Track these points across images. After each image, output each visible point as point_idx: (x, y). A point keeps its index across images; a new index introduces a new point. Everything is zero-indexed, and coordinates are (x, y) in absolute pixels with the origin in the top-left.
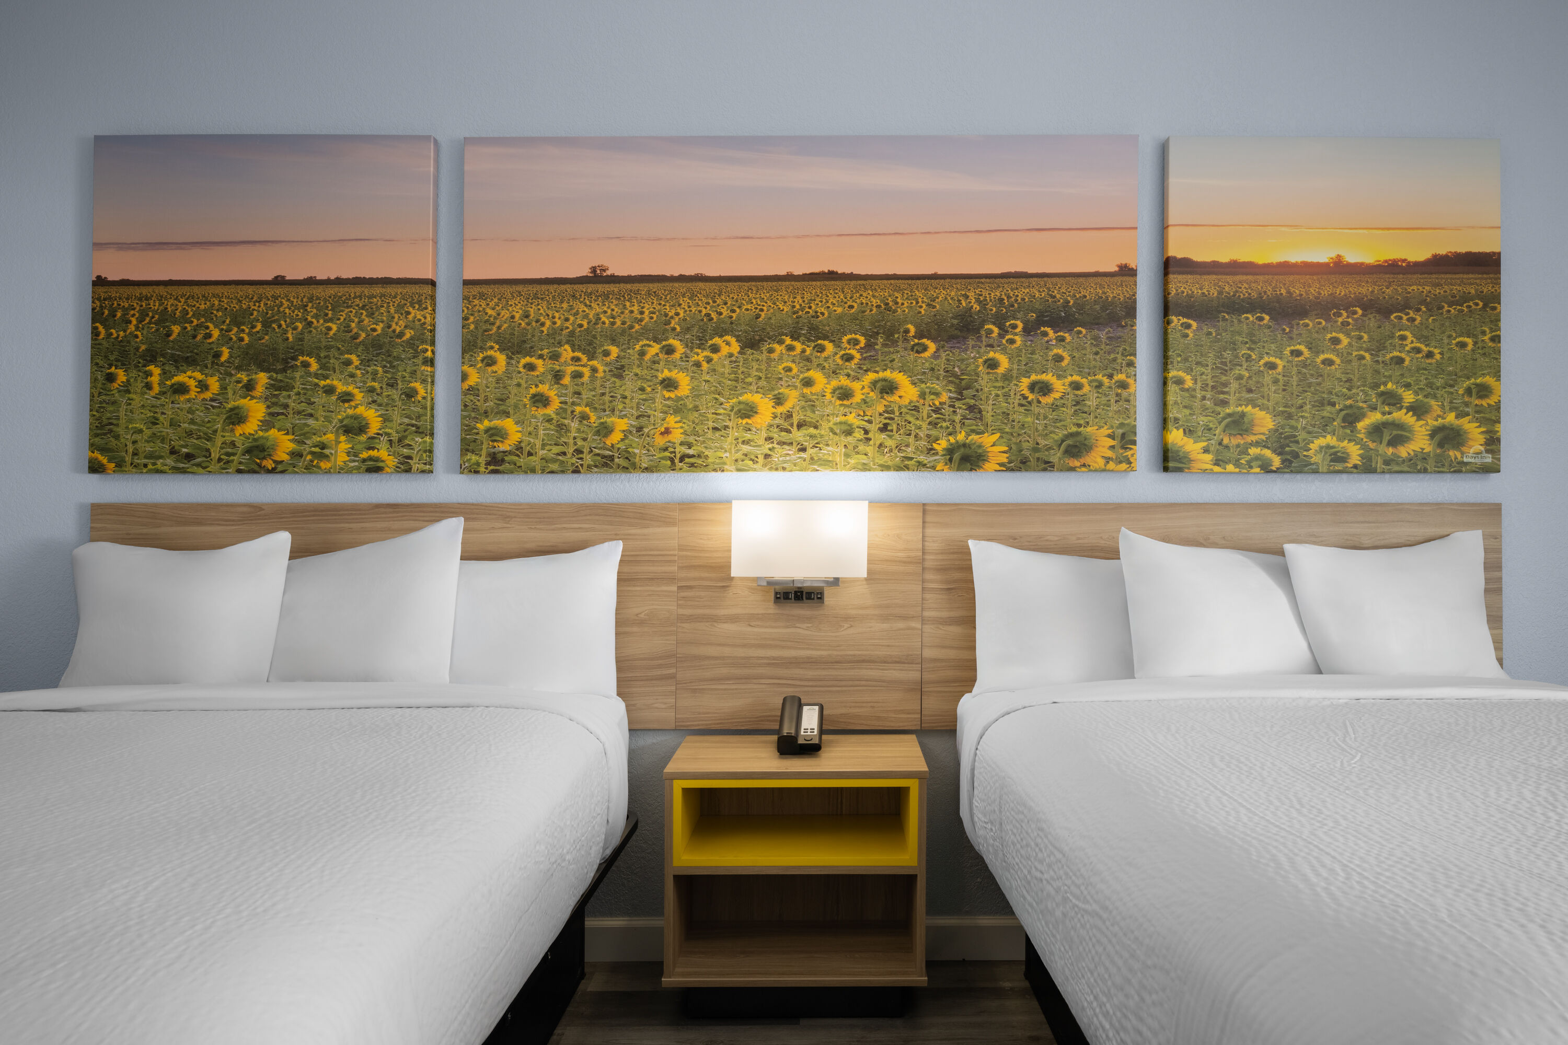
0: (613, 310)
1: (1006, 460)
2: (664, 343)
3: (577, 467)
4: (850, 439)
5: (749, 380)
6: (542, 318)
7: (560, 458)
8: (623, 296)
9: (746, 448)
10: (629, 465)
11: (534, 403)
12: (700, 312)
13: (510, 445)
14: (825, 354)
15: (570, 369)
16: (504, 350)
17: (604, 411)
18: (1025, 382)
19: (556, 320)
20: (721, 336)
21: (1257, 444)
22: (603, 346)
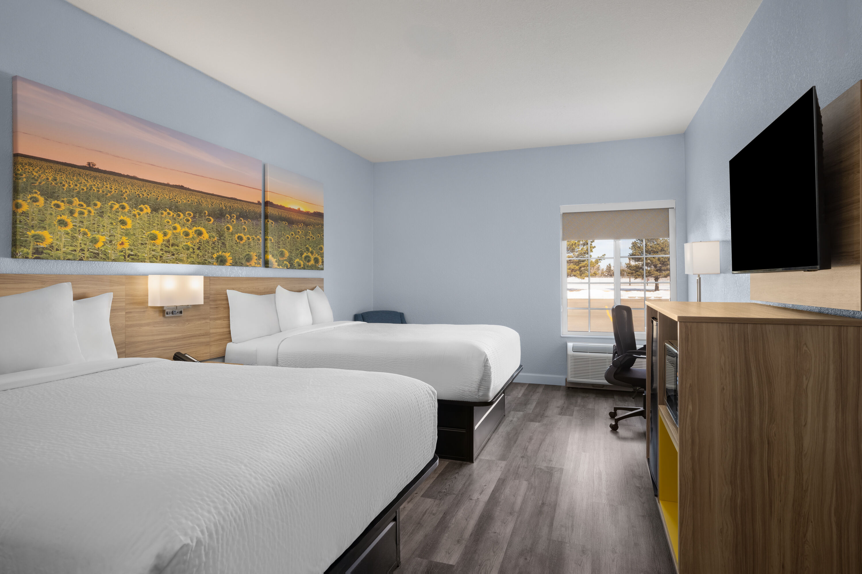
0: (98, 185)
1: (232, 262)
2: (121, 204)
3: (82, 257)
4: (188, 251)
5: (154, 224)
6: (63, 182)
7: (73, 252)
8: (103, 179)
9: (153, 253)
10: (106, 258)
11: (60, 224)
12: (136, 193)
13: (46, 245)
14: (180, 218)
15: (78, 210)
16: (43, 195)
17: (95, 232)
18: (237, 236)
19: (71, 184)
20: (144, 205)
21: (285, 260)
22: (94, 201)
